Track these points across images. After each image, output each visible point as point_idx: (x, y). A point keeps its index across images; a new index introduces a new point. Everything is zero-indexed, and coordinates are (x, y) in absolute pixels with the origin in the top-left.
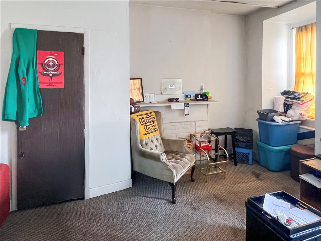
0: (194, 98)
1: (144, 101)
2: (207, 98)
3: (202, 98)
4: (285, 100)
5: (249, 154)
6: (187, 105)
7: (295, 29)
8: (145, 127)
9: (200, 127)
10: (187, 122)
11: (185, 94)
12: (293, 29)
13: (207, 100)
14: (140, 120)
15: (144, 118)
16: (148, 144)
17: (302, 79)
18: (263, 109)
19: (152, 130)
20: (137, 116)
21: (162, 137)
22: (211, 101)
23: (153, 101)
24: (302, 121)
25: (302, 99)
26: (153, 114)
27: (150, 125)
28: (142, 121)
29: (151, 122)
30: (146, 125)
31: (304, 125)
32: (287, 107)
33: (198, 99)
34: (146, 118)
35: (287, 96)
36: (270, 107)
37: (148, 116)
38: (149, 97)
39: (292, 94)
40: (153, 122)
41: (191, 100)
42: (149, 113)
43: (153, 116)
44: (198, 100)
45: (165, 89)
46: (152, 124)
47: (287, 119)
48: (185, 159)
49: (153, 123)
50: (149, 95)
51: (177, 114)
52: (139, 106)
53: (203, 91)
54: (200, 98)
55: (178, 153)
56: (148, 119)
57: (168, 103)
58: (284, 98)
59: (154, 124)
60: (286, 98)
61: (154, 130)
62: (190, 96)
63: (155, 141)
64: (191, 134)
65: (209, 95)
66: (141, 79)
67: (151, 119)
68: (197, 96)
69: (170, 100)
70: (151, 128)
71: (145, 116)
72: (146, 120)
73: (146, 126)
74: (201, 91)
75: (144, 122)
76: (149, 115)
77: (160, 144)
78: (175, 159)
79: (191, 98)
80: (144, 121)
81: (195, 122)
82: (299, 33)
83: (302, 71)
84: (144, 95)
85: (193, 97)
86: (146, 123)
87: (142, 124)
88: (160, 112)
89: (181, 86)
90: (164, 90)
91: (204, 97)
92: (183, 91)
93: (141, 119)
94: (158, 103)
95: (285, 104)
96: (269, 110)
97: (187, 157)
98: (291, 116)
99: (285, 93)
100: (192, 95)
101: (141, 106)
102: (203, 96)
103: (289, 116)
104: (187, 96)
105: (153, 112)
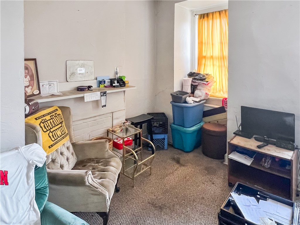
0: (109, 84)
1: (40, 93)
2: (124, 83)
3: (118, 84)
4: (192, 81)
5: (164, 139)
6: (104, 94)
7: (198, 15)
8: (51, 134)
9: (117, 119)
10: (102, 116)
11: (98, 80)
12: (196, 16)
13: (125, 86)
14: (42, 125)
15: (46, 121)
16: (56, 161)
17: (203, 61)
18: (174, 91)
19: (61, 136)
20: (36, 119)
21: (72, 142)
22: (128, 87)
23: (55, 92)
24: (206, 100)
25: (206, 80)
26: (59, 112)
27: (56, 130)
28: (44, 126)
29: (58, 125)
30: (52, 130)
31: (209, 104)
32: (194, 88)
33: (114, 85)
34: (49, 120)
35: (193, 77)
36: (180, 89)
37: (52, 116)
38: (48, 86)
39: (197, 75)
40: (61, 123)
41: (105, 87)
42: (53, 112)
43: (59, 114)
44: (114, 87)
45: (72, 74)
46: (59, 128)
47: (197, 100)
48: (112, 168)
49: (60, 125)
50: (47, 83)
51: (90, 106)
52: (37, 103)
53: (118, 75)
54: (116, 84)
55: (99, 161)
56: (53, 121)
57: (79, 94)
58: (191, 79)
59: (62, 126)
60: (192, 79)
61: (63, 136)
62: (105, 82)
63: (66, 152)
64: (108, 130)
65: (125, 80)
66: (35, 60)
67: (57, 120)
68: (112, 81)
69: (80, 89)
70: (59, 133)
71: (48, 118)
72: (51, 122)
73: (52, 132)
74: (116, 75)
75: (47, 127)
76: (54, 114)
77: (72, 154)
78: (98, 171)
79: (106, 85)
80: (48, 125)
81: (111, 114)
82: (201, 20)
83: (203, 55)
84: (41, 84)
85: (107, 83)
86: (51, 129)
87: (45, 130)
88: (68, 108)
89: (93, 70)
90: (70, 76)
91: (122, 83)
92: (96, 76)
93: (43, 123)
94: (64, 94)
95: (192, 85)
96: (179, 91)
97: (112, 163)
98: (199, 96)
99: (191, 75)
100: (106, 81)
101: (39, 101)
102: (120, 82)
103: (197, 96)
104: (100, 83)
105: (58, 109)
